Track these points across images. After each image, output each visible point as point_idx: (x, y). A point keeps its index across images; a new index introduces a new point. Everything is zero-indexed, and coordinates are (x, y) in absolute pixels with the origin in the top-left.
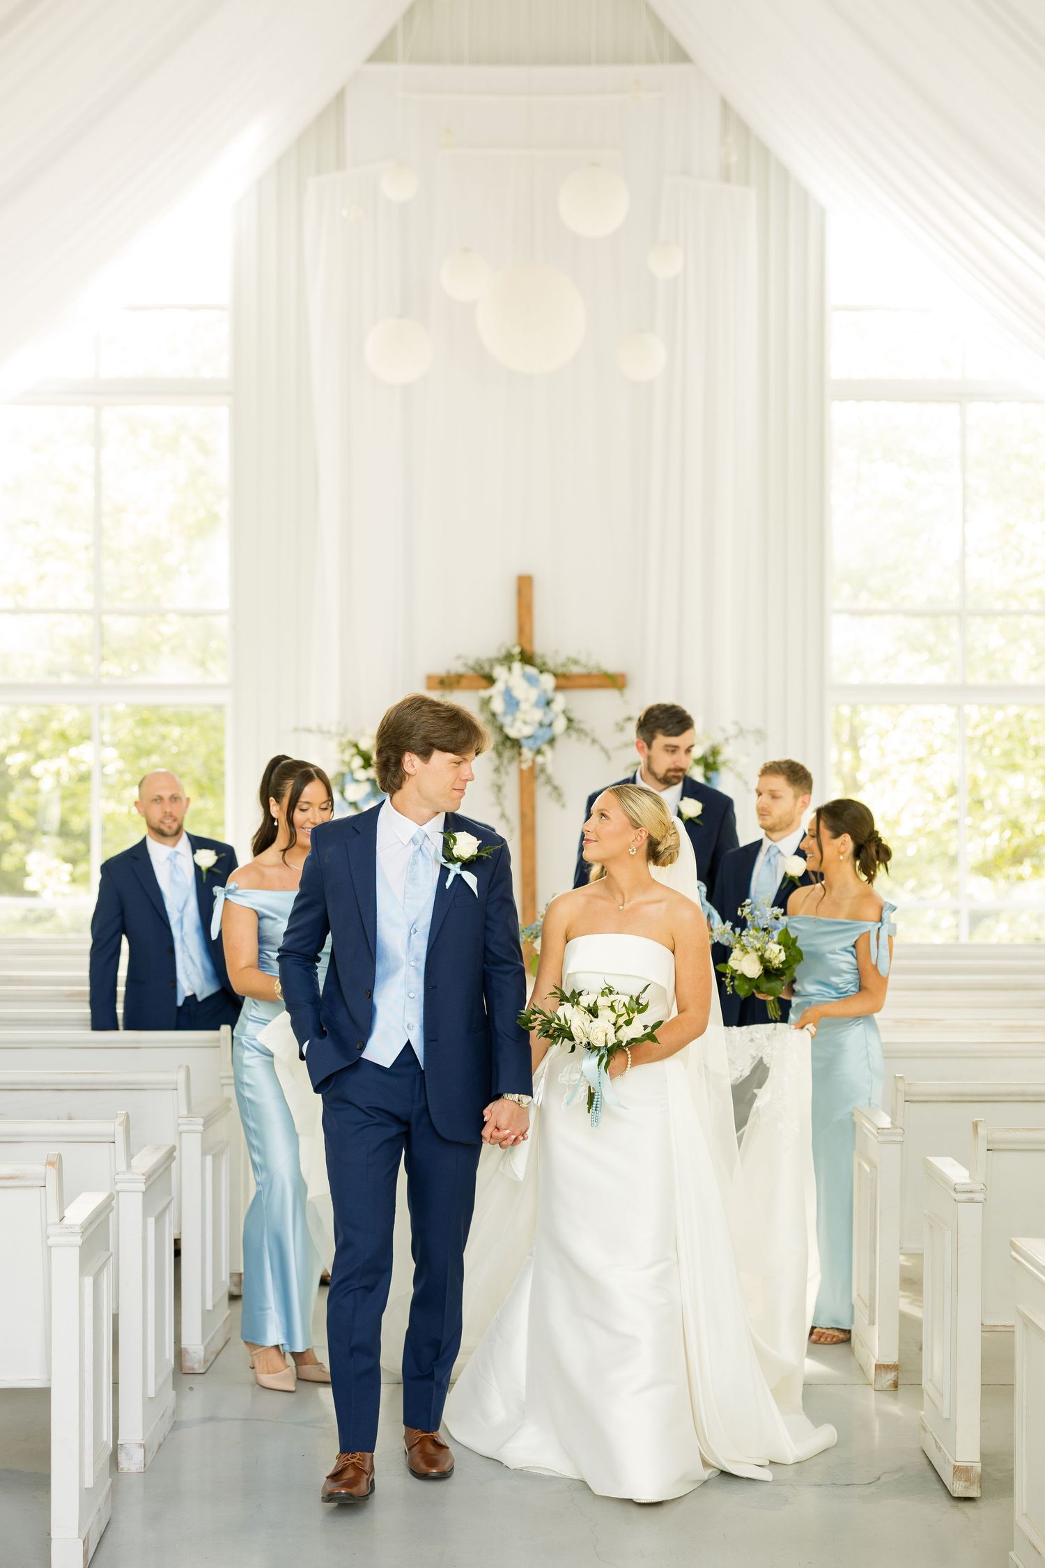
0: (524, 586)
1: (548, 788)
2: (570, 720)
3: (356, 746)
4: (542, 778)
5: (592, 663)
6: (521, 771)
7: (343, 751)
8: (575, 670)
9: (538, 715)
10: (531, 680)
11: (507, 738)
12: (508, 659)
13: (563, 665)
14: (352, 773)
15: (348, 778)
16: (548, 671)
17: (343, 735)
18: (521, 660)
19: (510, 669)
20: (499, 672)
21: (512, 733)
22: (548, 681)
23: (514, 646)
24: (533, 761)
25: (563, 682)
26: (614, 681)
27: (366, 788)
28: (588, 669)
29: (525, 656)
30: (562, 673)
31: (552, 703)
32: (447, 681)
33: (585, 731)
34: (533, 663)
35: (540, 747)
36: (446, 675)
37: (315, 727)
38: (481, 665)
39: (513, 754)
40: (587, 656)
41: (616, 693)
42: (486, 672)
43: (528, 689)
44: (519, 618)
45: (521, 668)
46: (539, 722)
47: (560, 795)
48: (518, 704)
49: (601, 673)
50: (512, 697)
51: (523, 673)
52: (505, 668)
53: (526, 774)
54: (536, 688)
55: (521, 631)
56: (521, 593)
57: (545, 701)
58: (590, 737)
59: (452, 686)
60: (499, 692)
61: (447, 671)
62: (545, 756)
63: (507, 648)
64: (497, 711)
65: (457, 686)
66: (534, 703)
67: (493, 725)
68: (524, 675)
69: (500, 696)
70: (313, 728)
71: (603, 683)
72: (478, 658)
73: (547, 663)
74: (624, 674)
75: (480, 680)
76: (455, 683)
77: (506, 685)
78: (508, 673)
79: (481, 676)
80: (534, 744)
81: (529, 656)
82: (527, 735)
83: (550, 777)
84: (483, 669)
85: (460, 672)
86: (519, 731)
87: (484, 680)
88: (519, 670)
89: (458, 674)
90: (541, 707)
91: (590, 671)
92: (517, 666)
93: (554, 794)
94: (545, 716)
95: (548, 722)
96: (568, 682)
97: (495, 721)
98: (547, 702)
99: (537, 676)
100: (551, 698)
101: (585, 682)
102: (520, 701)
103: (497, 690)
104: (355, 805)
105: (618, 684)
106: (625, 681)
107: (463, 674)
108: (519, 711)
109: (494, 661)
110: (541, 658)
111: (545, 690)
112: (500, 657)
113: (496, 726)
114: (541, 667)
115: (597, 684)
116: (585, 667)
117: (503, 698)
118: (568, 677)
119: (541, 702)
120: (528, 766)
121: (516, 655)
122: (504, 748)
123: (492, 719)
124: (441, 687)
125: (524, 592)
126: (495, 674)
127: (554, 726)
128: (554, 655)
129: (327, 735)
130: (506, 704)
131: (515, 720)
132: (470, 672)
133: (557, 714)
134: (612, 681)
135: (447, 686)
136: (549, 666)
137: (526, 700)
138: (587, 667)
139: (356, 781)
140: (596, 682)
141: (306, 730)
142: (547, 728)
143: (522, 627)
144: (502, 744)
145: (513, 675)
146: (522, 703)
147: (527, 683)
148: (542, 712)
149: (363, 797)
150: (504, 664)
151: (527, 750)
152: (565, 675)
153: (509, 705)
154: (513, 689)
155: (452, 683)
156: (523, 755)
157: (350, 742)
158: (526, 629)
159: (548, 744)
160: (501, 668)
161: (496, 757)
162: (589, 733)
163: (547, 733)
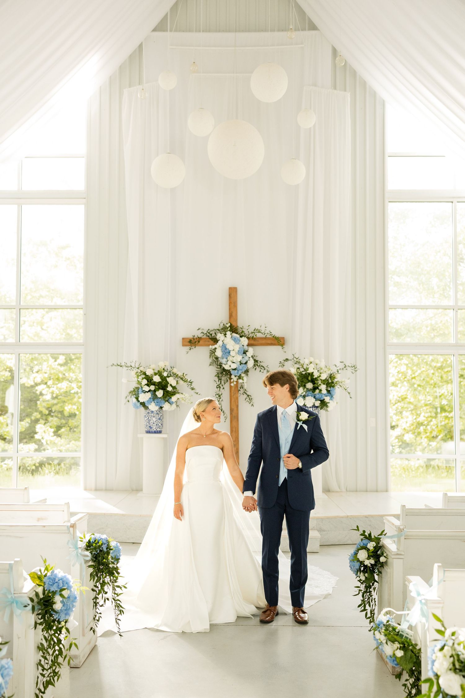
0: (233, 293)
1: (245, 396)
2: (256, 361)
3: (145, 374)
4: (242, 391)
5: (266, 332)
6: (231, 387)
7: (138, 376)
8: (259, 335)
9: (239, 358)
10: (235, 340)
11: (224, 369)
12: (224, 330)
13: (252, 333)
14: (142, 388)
15: (140, 390)
16: (245, 336)
17: (138, 368)
18: (230, 331)
19: (226, 334)
20: (220, 336)
21: (227, 367)
22: (245, 341)
23: (227, 324)
24: (237, 382)
25: (252, 342)
26: (279, 341)
27: (149, 395)
28: (265, 335)
29: (233, 328)
30: (252, 337)
31: (247, 352)
32: (193, 341)
33: (263, 367)
34: (236, 332)
35: (240, 375)
36: (192, 338)
37: (123, 364)
38: (211, 333)
39: (226, 378)
40: (264, 328)
41: (280, 347)
42: (213, 336)
43: (235, 345)
44: (230, 309)
45: (231, 334)
46: (240, 362)
47: (251, 399)
48: (229, 353)
49: (272, 337)
50: (226, 349)
51: (232, 337)
52: (223, 334)
53: (233, 389)
54: (239, 345)
55: (231, 316)
56: (231, 296)
57: (243, 351)
58: (266, 370)
59: (195, 344)
60: (220, 347)
61: (193, 336)
62: (243, 380)
63: (224, 324)
64: (218, 356)
65: (198, 343)
66: (237, 352)
67: (216, 363)
68: (232, 338)
69: (220, 348)
70: (122, 365)
71: (273, 342)
72: (209, 329)
73: (244, 332)
74: (284, 338)
75: (210, 340)
76: (197, 342)
77: (223, 343)
78: (224, 337)
79: (211, 339)
80: (238, 373)
81: (235, 328)
82: (234, 368)
83: (245, 390)
84: (211, 335)
85: (200, 336)
86: (230, 366)
87: (212, 340)
88: (229, 336)
89: (199, 337)
90: (241, 354)
91: (266, 336)
92: (228, 333)
93: (248, 399)
94: (243, 359)
95: (244, 362)
96: (255, 342)
97: (218, 361)
98: (244, 352)
99: (238, 339)
100: (246, 350)
101: (264, 342)
102: (230, 351)
103: (219, 346)
104: (143, 404)
105: (281, 342)
106: (284, 341)
107: (201, 337)
108: (230, 356)
109: (217, 331)
110: (241, 329)
111: (243, 345)
112: (220, 329)
113: (218, 364)
114: (241, 334)
115: (270, 343)
116: (264, 334)
117: (222, 350)
118: (255, 339)
119: (241, 352)
120: (234, 385)
121: (228, 328)
122: (222, 375)
123: (216, 360)
124: (190, 344)
125: (232, 296)
126: (218, 338)
127: (248, 364)
128: (247, 328)
129: (130, 368)
130: (223, 353)
131: (228, 361)
132: (205, 336)
133: (249, 358)
134: (278, 341)
135: (193, 344)
136: (245, 334)
137: (233, 350)
138: (265, 334)
139: (144, 392)
140: (269, 342)
141: (119, 366)
142: (244, 365)
143: (231, 314)
144: (221, 373)
145: (227, 338)
146: (231, 352)
147: (234, 342)
148: (241, 357)
149: (147, 400)
150: (222, 332)
151: (234, 376)
152: (253, 338)
153: (225, 353)
154: (227, 345)
155: (195, 342)
156: (232, 378)
157: (141, 371)
158: (234, 314)
159: (244, 373)
160: (221, 334)
161: (218, 380)
162: (265, 368)
163: (244, 367)
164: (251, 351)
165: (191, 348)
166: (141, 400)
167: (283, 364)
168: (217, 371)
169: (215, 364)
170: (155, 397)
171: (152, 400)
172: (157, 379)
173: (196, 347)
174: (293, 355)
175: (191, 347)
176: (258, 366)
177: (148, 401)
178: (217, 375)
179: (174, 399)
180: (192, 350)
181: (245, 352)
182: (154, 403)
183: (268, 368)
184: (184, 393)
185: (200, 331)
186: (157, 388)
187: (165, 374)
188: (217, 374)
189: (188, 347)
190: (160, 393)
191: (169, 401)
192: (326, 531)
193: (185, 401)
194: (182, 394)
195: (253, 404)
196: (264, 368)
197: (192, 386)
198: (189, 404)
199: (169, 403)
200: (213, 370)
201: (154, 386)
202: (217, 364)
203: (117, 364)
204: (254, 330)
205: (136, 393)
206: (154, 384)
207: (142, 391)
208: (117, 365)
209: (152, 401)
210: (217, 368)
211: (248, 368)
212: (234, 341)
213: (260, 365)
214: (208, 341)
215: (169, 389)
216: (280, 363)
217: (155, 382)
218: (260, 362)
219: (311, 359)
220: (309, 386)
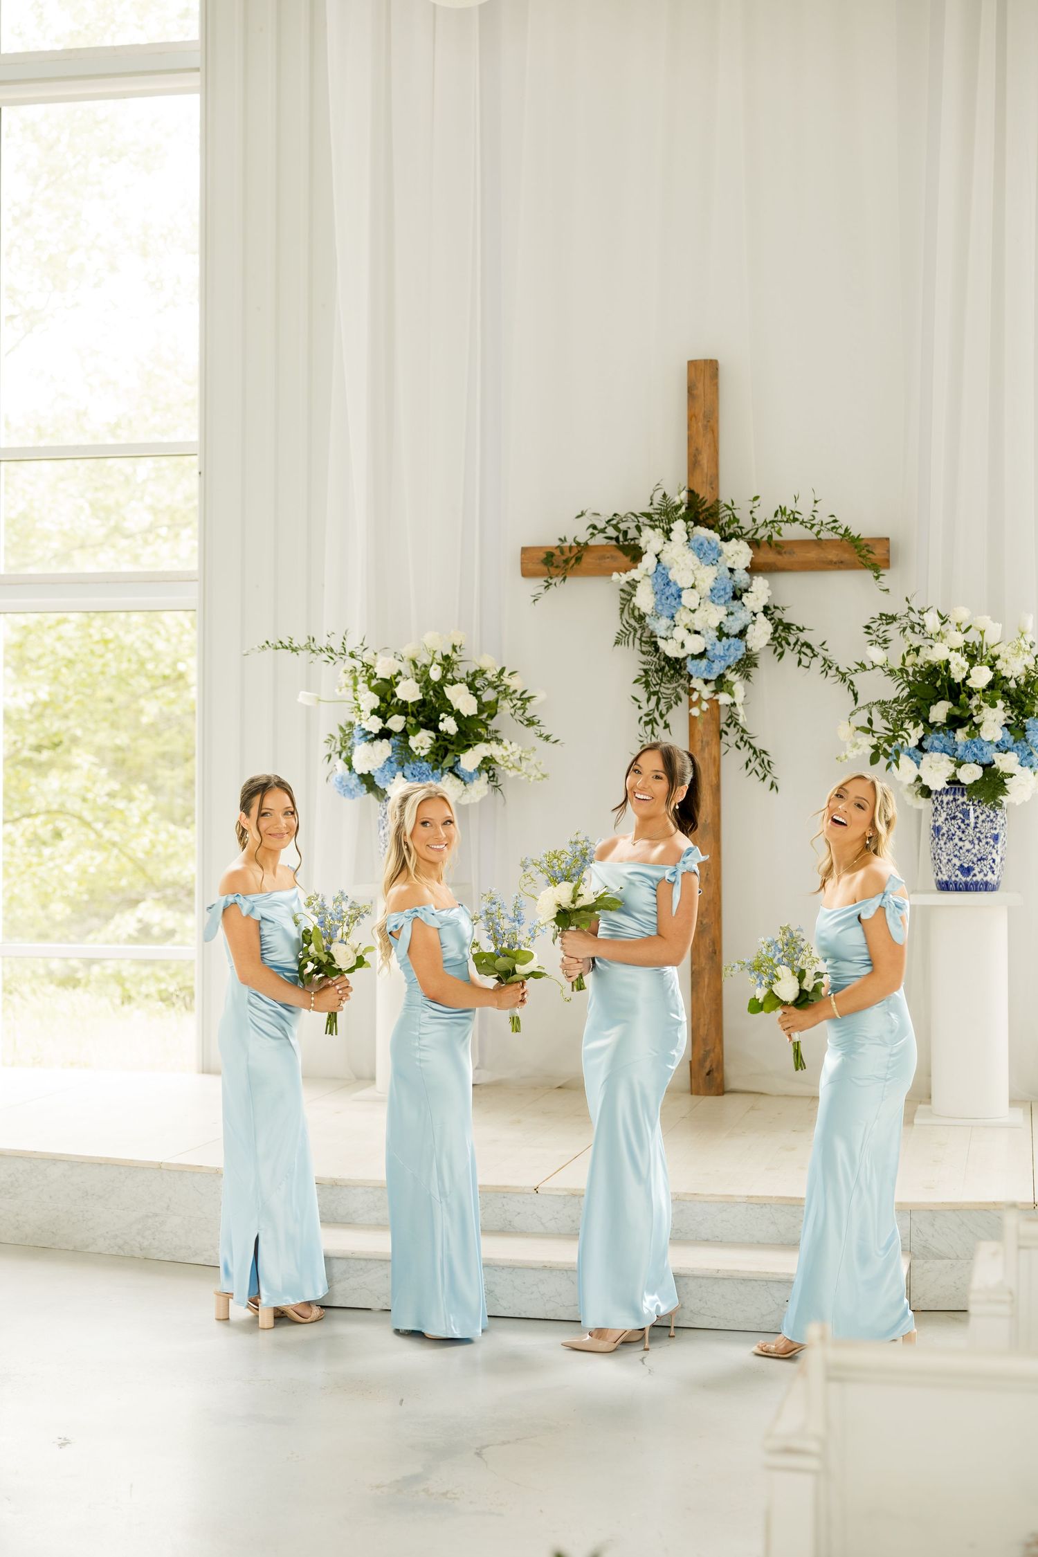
0: (701, 380)
1: (746, 753)
2: (781, 626)
3: (374, 673)
4: (732, 736)
5: (819, 518)
6: (692, 719)
7: (355, 683)
8: (791, 532)
9: (714, 615)
10: (701, 551)
12: (662, 517)
13: (766, 524)
14: (362, 723)
15: (357, 732)
16: (738, 537)
18: (685, 518)
19: (668, 532)
20: (650, 540)
21: (670, 649)
22: (739, 554)
23: (679, 491)
25: (768, 556)
26: (868, 553)
27: (385, 748)
28: (816, 529)
29: (700, 510)
30: (765, 539)
31: (745, 595)
32: (558, 559)
33: (809, 646)
34: (711, 522)
35: (722, 676)
36: (558, 547)
37: (300, 641)
38: (622, 526)
39: (675, 689)
40: (811, 506)
41: (869, 574)
42: (632, 540)
43: (698, 569)
44: (690, 439)
45: (688, 533)
46: (720, 629)
47: (767, 765)
48: (680, 596)
49: (838, 537)
50: (668, 584)
51: (689, 540)
52: (659, 531)
53: (700, 726)
54: (715, 567)
55: (694, 464)
56: (695, 392)
57: (729, 590)
58: (820, 657)
59: (567, 567)
60: (648, 576)
61: (560, 539)
62: (731, 694)
63: (664, 495)
64: (643, 610)
65: (573, 565)
66: (709, 593)
67: (638, 635)
68: (692, 544)
69: (649, 581)
70: (295, 645)
71: (846, 557)
72: (615, 515)
73: (738, 521)
74: (888, 539)
75: (619, 554)
76: (573, 561)
77: (659, 561)
78: (662, 539)
79: (623, 549)
80: (709, 669)
81: (707, 510)
82: (696, 653)
83: (744, 731)
84: (625, 533)
85: (582, 540)
86: (683, 645)
87: (626, 555)
88: (682, 536)
89: (579, 544)
90: (723, 601)
91: (819, 532)
92: (679, 526)
93: (755, 764)
94: (731, 618)
95: (735, 629)
96: (780, 557)
97: (643, 628)
98: (734, 593)
99: (714, 545)
100: (743, 585)
101: (813, 555)
102: (681, 590)
103: (644, 572)
104: (368, 781)
105: (870, 556)
106: (888, 551)
107: (586, 544)
108: (681, 608)
109: (644, 520)
110: (729, 512)
111: (731, 570)
112: (649, 510)
113: (644, 639)
114: (726, 529)
115: (835, 560)
116: (809, 525)
117: (654, 585)
118: (778, 544)
119: (722, 593)
120: (702, 712)
121: (679, 507)
122: (661, 680)
123: (637, 626)
124: (544, 569)
125: (699, 391)
126: (642, 543)
127: (748, 637)
128: (750, 506)
129: (324, 656)
130: (658, 596)
131: (675, 626)
132: (599, 540)
133: (755, 615)
134: (858, 552)
135: (557, 567)
136: (741, 528)
137: (693, 587)
138: (813, 525)
139: (369, 737)
140: (832, 555)
141: (287, 648)
142: (732, 640)
143: (695, 456)
144: (657, 671)
145: (672, 544)
146: (684, 594)
147: (695, 558)
148: (723, 611)
149: (381, 766)
150: (657, 523)
151: (701, 682)
152: (773, 544)
153: (664, 597)
154: (670, 569)
155: (566, 561)
156: (695, 690)
157: (368, 667)
158: (704, 459)
159: (737, 670)
160: (651, 531)
161: (646, 696)
162: (817, 650)
163: (732, 649)
164: (760, 591)
165: (550, 581)
166: (361, 768)
167: (877, 633)
168: (644, 663)
169: (635, 634)
170: (403, 756)
171: (395, 766)
172: (409, 692)
173: (567, 579)
174: (907, 599)
175: (551, 578)
176: (789, 644)
177: (382, 770)
178: (644, 680)
179: (469, 760)
180: (552, 587)
181: (738, 593)
182: (404, 776)
183: (827, 650)
184: (506, 742)
185: (585, 521)
186: (411, 725)
187: (436, 673)
188: (642, 673)
189: (541, 581)
190: (422, 741)
191: (456, 771)
192: (950, 1259)
193: (519, 770)
194: (499, 741)
195: (775, 780)
196: (813, 650)
197: (528, 715)
198: (532, 779)
199: (457, 776)
200: (631, 661)
201: (403, 718)
202: (640, 639)
203: (281, 642)
204: (776, 516)
206: (403, 708)
207: (361, 733)
208: (279, 645)
209: (398, 770)
210: (643, 653)
211: (748, 649)
212: (698, 556)
213: (798, 640)
214: (612, 557)
215: (449, 725)
216: (866, 630)
217: (405, 703)
218: (798, 628)
219: (961, 614)
220: (940, 712)
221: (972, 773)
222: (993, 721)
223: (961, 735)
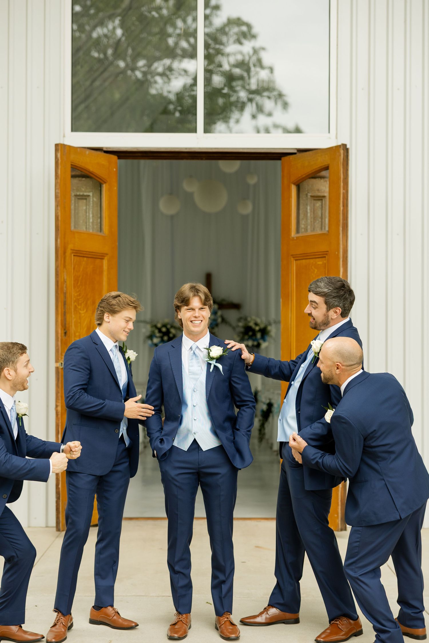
3: (156, 326)
5: (229, 300)
7: (152, 327)
8: (224, 303)
25: (221, 307)
27: (159, 339)
41: (237, 310)
49: (232, 304)
56: (208, 279)
71: (233, 307)
74: (240, 304)
91: (229, 303)
101: (228, 306)
105: (237, 307)
106: (240, 306)
115: (231, 307)
134: (235, 306)
149: (158, 342)
164: (219, 313)
166: (154, 342)
167: (239, 320)
170: (162, 340)
172: (164, 330)
174: (244, 315)
176: (224, 321)
181: (216, 313)
186: (164, 335)
187: (169, 326)
190: (166, 338)
201: (162, 334)
204: (221, 299)
205: (151, 337)
206: (162, 332)
207: (155, 336)
211: (217, 323)
213: (226, 321)
215: (171, 335)
219: (254, 317)
220: (250, 333)
221: (255, 343)
222: (259, 335)
223: (254, 338)
